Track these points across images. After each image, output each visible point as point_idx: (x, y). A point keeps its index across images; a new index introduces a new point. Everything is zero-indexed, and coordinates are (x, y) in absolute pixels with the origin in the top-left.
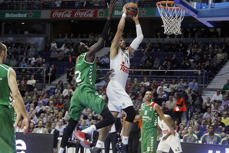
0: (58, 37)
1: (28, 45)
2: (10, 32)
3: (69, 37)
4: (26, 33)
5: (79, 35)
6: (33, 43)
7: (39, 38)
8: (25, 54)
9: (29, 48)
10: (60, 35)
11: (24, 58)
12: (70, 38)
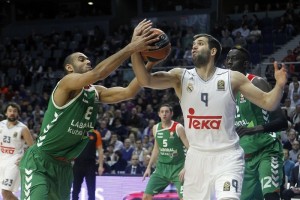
0: (233, 12)
1: (182, 29)
2: (152, 9)
3: (252, 10)
4: (179, 8)
5: (269, 6)
6: (190, 25)
7: (200, 16)
8: (179, 44)
9: (184, 33)
10: (237, 8)
11: (178, 52)
12: (254, 11)
